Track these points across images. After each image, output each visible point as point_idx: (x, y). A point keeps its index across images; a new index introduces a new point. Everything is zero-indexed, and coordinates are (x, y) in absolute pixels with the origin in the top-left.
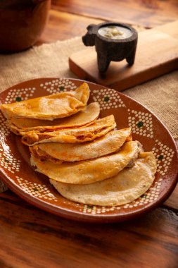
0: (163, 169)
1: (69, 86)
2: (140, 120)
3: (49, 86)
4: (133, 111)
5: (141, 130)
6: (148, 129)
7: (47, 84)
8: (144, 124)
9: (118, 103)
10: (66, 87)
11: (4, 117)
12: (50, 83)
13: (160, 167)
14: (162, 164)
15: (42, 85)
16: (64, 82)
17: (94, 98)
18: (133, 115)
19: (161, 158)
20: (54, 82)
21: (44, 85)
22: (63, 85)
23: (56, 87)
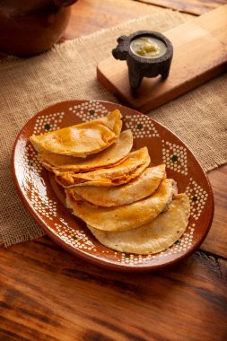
0: (196, 213)
1: (100, 110)
2: (175, 154)
3: (78, 110)
4: (167, 143)
5: (175, 165)
6: (182, 164)
7: (76, 107)
8: (179, 159)
9: (152, 132)
10: (96, 111)
11: (35, 150)
12: (79, 106)
13: (194, 210)
14: (196, 206)
15: (71, 109)
16: (94, 105)
17: (127, 124)
18: (167, 147)
19: (195, 199)
20: (83, 104)
21: (74, 109)
22: (93, 109)
23: (85, 111)
